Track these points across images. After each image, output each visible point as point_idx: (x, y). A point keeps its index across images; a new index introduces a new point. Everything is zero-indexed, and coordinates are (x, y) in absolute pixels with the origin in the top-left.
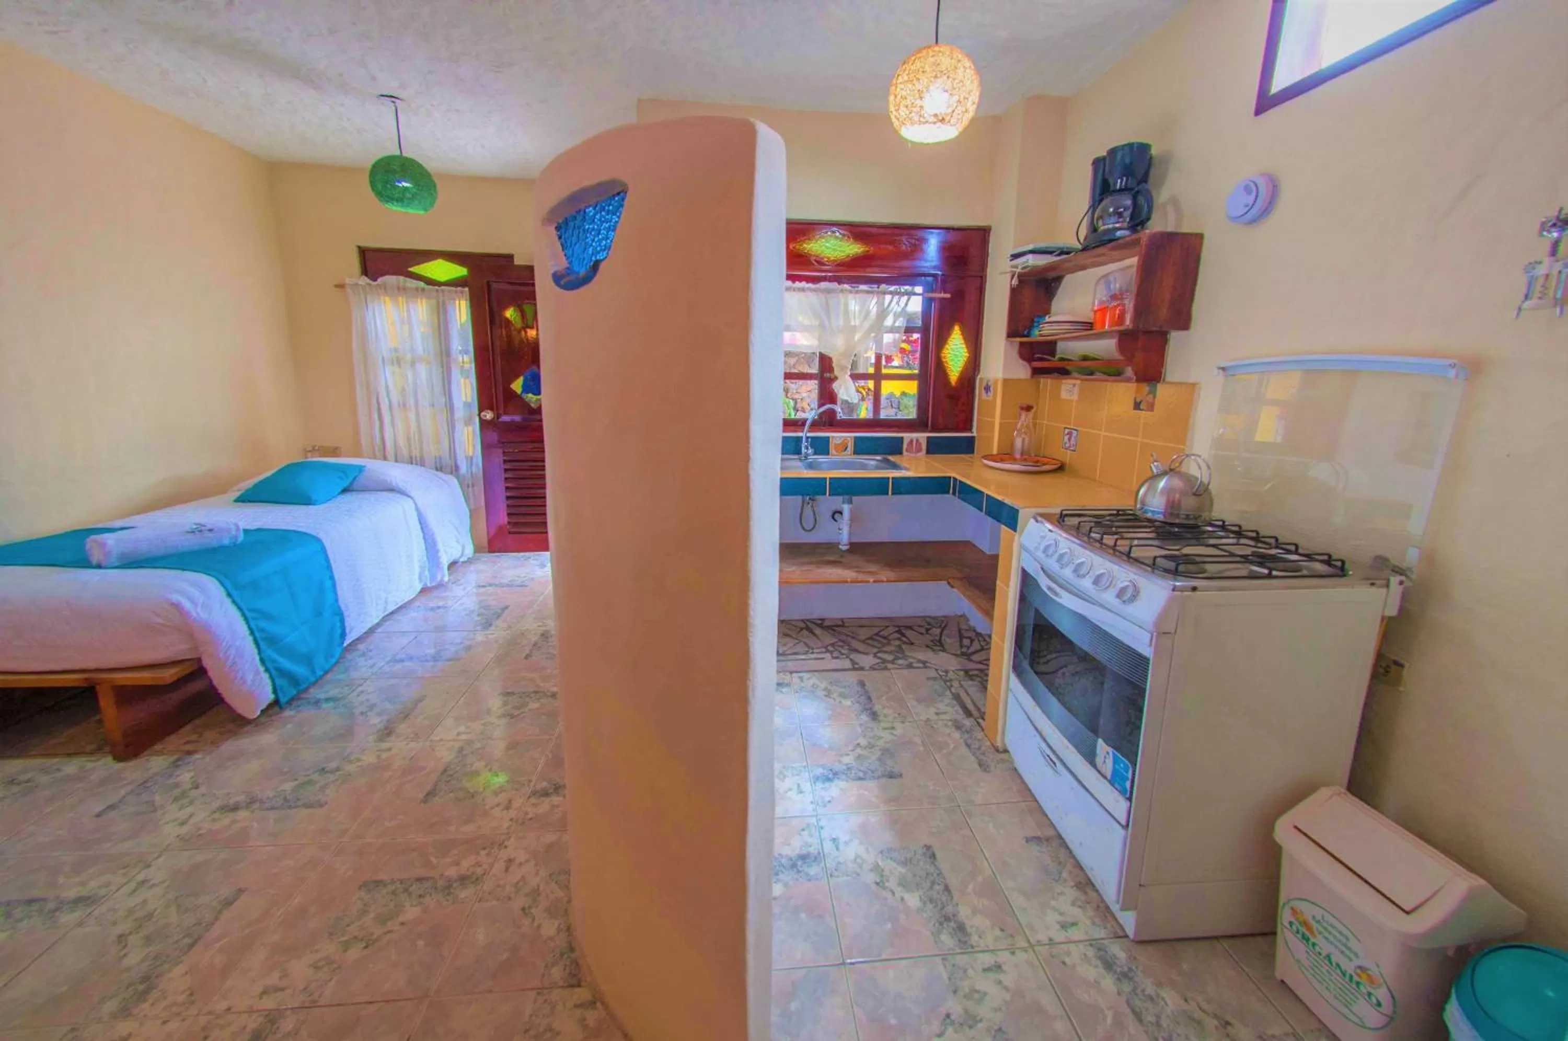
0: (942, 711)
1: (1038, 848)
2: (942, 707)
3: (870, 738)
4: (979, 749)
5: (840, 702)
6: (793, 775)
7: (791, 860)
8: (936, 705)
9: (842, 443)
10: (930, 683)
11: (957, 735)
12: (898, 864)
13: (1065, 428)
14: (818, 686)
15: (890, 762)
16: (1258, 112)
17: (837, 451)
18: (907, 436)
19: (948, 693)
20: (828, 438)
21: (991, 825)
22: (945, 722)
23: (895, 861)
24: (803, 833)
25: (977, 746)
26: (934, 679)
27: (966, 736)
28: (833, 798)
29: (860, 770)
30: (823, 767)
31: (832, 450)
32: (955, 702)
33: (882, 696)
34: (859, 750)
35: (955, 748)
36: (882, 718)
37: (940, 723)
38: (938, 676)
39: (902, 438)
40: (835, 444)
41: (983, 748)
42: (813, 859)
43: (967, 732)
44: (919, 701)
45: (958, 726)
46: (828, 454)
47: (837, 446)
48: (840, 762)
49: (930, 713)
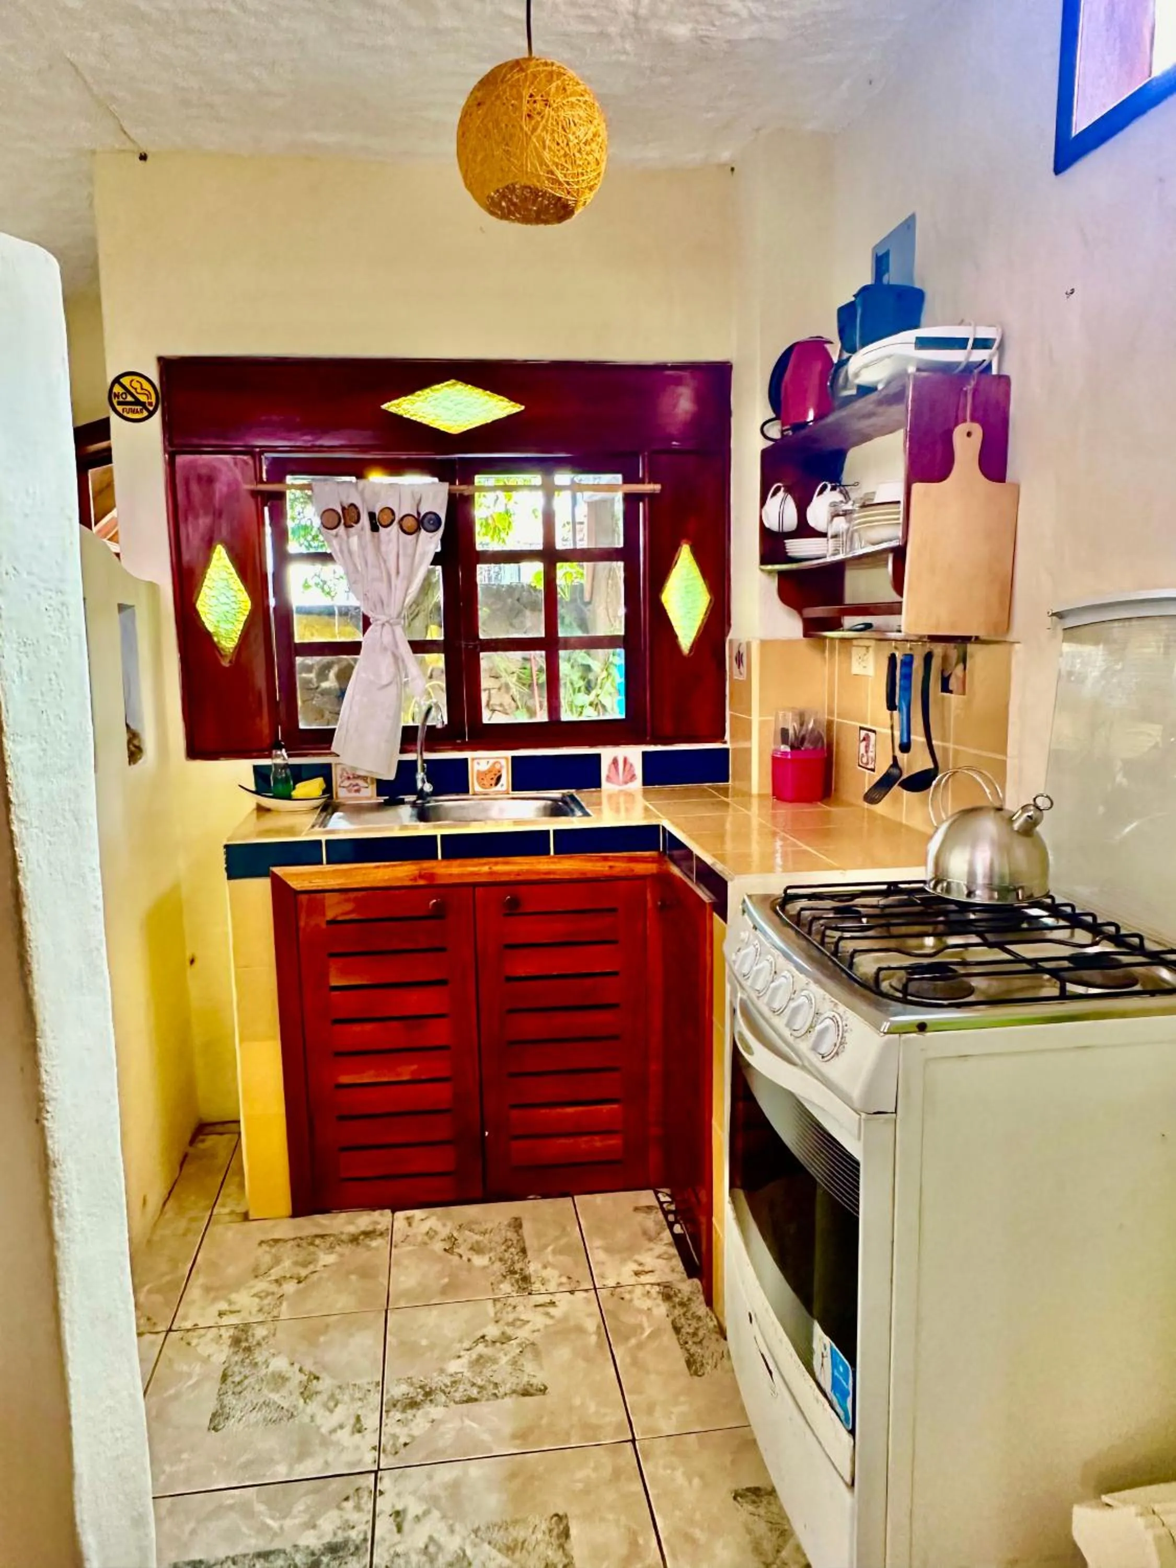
0: (647, 1269)
1: (751, 1508)
2: (649, 1260)
3: (508, 1324)
4: (695, 1334)
5: (469, 1260)
6: (353, 1399)
7: (313, 1554)
8: (637, 1257)
9: (490, 771)
10: (640, 1216)
11: (661, 1309)
12: (500, 1550)
13: (861, 728)
14: (436, 1233)
15: (529, 1367)
16: (1060, 166)
17: (483, 786)
18: (607, 754)
19: (667, 1233)
20: (466, 760)
21: (679, 1474)
22: (648, 1287)
23: (495, 1547)
24: (345, 1504)
25: (691, 1331)
26: (649, 1208)
27: (678, 1311)
28: (413, 1438)
29: (473, 1385)
30: (409, 1381)
31: (475, 785)
32: (674, 1251)
33: (545, 1247)
34: (481, 1348)
35: (653, 1336)
36: (537, 1286)
37: (639, 1291)
38: (656, 1204)
39: (598, 756)
40: (479, 772)
41: (701, 1333)
42: (352, 1549)
43: (682, 1304)
44: (608, 1250)
45: (667, 1296)
46: (466, 791)
47: (481, 776)
48: (442, 1371)
49: (625, 1273)
